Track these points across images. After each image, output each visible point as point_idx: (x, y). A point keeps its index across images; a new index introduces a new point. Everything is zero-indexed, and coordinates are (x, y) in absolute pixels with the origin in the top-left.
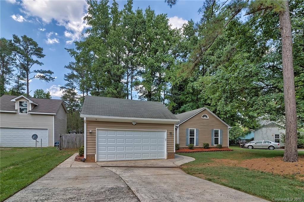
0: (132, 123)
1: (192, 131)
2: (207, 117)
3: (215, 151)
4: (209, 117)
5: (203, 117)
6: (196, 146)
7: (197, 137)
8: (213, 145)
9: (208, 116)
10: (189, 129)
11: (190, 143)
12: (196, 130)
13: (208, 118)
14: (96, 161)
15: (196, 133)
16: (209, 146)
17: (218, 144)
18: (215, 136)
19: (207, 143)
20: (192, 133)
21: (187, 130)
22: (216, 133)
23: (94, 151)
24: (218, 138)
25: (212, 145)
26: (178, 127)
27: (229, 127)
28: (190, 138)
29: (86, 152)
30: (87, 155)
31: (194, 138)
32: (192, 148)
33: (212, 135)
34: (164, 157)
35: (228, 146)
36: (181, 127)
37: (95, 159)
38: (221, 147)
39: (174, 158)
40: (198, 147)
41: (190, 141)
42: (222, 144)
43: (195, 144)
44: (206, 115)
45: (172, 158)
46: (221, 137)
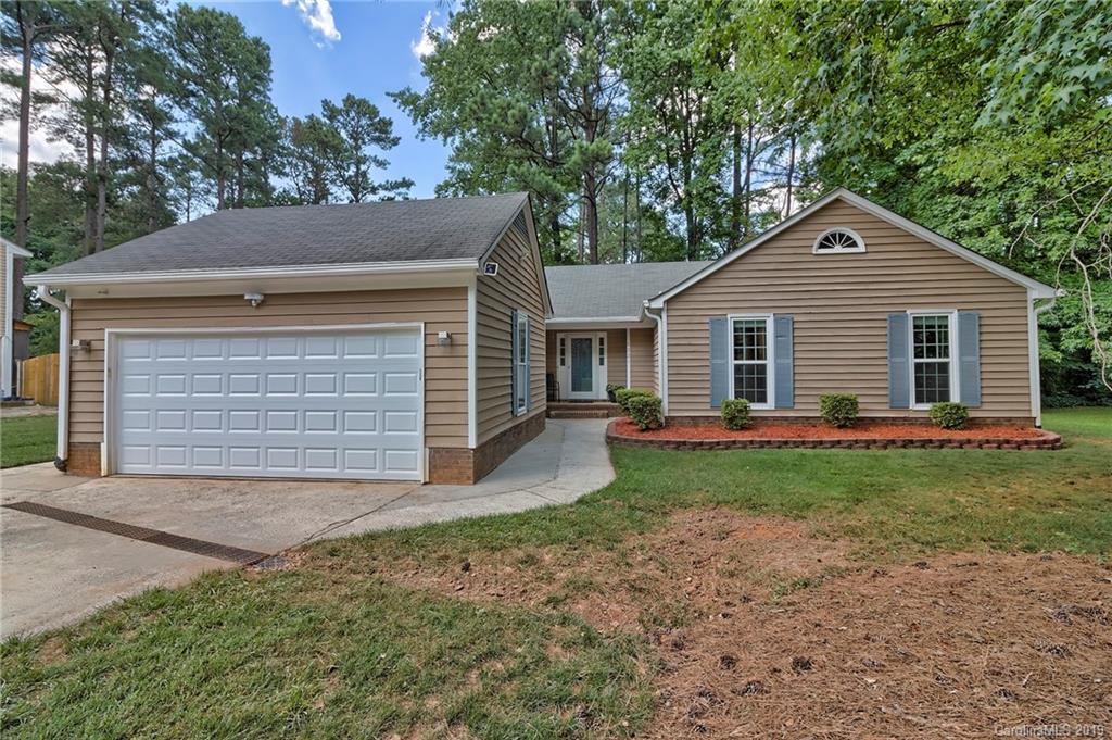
0: (243, 296)
1: (752, 330)
2: (854, 244)
3: (893, 442)
4: (869, 241)
5: (822, 246)
6: (777, 408)
7: (781, 361)
8: (906, 408)
9: (856, 237)
10: (731, 317)
11: (738, 395)
12: (776, 320)
13: (861, 248)
14: (103, 473)
15: (778, 336)
16: (860, 415)
17: (945, 396)
18: (916, 356)
19: (845, 393)
20: (750, 340)
21: (719, 323)
22: (930, 338)
23: (95, 428)
24: (945, 367)
25: (893, 408)
26: (661, 309)
27: (1037, 291)
28: (738, 368)
29: (70, 433)
30: (70, 446)
31: (762, 368)
32: (738, 420)
33: (896, 348)
34: (419, 474)
35: (1033, 415)
36: (681, 308)
37: (100, 464)
38: (960, 419)
39: (469, 478)
40: (786, 418)
41: (738, 381)
42: (982, 402)
43: (771, 403)
44: (848, 231)
45: (459, 480)
46: (963, 359)
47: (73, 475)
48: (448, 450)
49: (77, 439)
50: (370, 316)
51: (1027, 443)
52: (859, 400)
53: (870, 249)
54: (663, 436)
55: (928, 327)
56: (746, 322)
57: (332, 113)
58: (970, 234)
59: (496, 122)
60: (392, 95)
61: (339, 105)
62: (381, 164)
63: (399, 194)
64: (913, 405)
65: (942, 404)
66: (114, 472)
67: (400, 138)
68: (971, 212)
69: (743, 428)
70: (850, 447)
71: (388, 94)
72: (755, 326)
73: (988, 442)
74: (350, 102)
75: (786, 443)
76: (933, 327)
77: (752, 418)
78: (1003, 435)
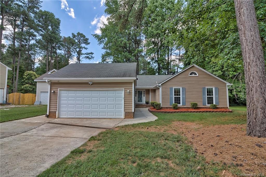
0: (88, 83)
1: (178, 90)
2: (196, 74)
3: (204, 111)
5: (190, 74)
6: (183, 105)
7: (183, 96)
8: (206, 105)
9: (197, 73)
10: (174, 88)
11: (175, 103)
12: (182, 88)
14: (57, 118)
15: (182, 91)
16: (198, 107)
17: (212, 103)
18: (207, 96)
19: (195, 102)
20: (177, 92)
21: (171, 89)
22: (210, 92)
23: (56, 108)
24: (212, 98)
25: (203, 105)
26: (160, 86)
27: (228, 84)
28: (175, 97)
29: (50, 109)
30: (50, 112)
31: (179, 98)
32: (175, 108)
35: (228, 107)
36: (164, 86)
37: (56, 116)
38: (215, 107)
39: (132, 117)
40: (184, 107)
41: (175, 100)
42: (219, 104)
43: (181, 104)
44: (195, 72)
45: (131, 118)
46: (216, 96)
47: (50, 118)
48: (128, 112)
49: (51, 111)
50: (113, 87)
51: (227, 111)
52: (198, 104)
53: (199, 75)
54: (161, 111)
56: (177, 89)
57: (74, 36)
59: (119, 44)
60: (93, 35)
61: (76, 35)
62: (86, 49)
63: (90, 56)
64: (207, 105)
65: (212, 105)
67: (90, 43)
69: (177, 109)
70: (197, 112)
71: (92, 35)
72: (178, 89)
73: (220, 111)
74: (79, 34)
75: (185, 112)
76: (210, 90)
77: (178, 107)
78: (223, 110)
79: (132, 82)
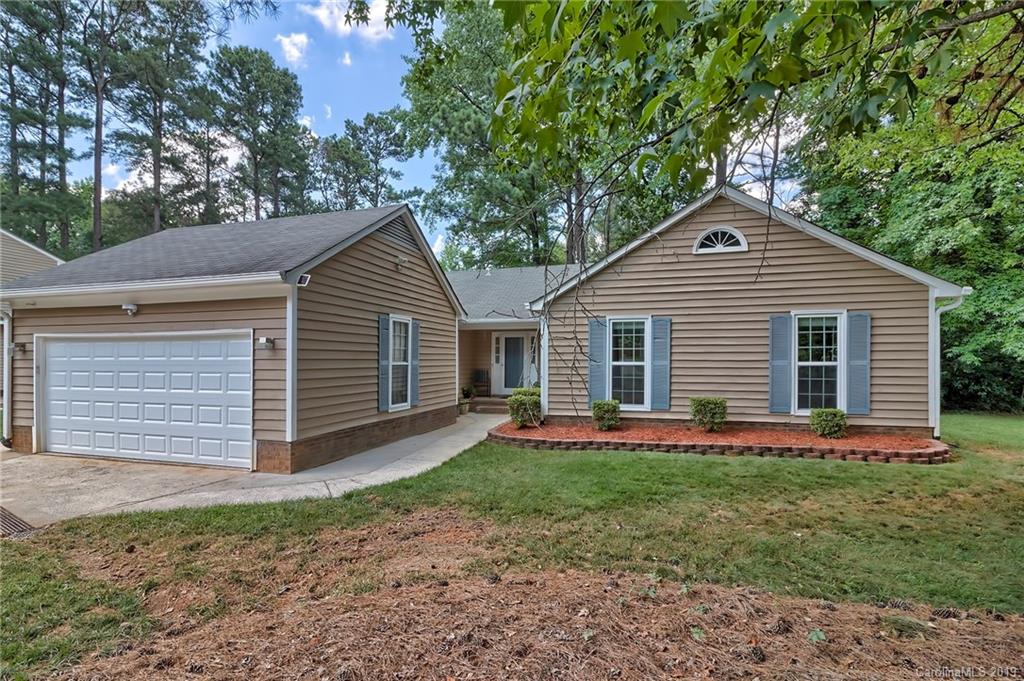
0: (121, 306)
1: (630, 331)
2: (737, 243)
4: (753, 239)
5: (703, 245)
6: (653, 410)
7: (658, 363)
8: (787, 414)
9: (740, 236)
10: (611, 318)
11: (615, 395)
12: (653, 322)
13: (744, 247)
14: (34, 451)
15: (654, 338)
16: (730, 418)
17: (831, 402)
18: (800, 360)
20: (627, 341)
21: (598, 324)
22: (818, 339)
23: (30, 414)
24: (832, 371)
25: (773, 413)
26: (542, 311)
27: (938, 288)
28: (616, 369)
29: (12, 418)
30: (13, 428)
31: (640, 370)
32: (610, 420)
33: (778, 351)
34: (248, 462)
35: (931, 425)
36: (562, 311)
37: (31, 444)
38: (838, 429)
39: (287, 469)
40: (662, 421)
41: (616, 383)
42: (871, 410)
43: (647, 405)
44: (729, 229)
45: (278, 469)
46: (852, 363)
47: (15, 451)
48: (271, 442)
49: (19, 422)
50: (212, 323)
51: (897, 455)
52: (728, 403)
53: (753, 248)
55: (814, 329)
56: (625, 324)
57: (354, 131)
58: (942, 223)
61: (360, 123)
62: (397, 175)
64: (795, 410)
65: (827, 411)
66: (43, 450)
68: (945, 200)
69: (610, 429)
70: (704, 453)
72: (634, 327)
73: (853, 452)
74: (369, 120)
75: (641, 445)
76: (821, 328)
77: (621, 419)
78: (876, 445)
79: (285, 298)
